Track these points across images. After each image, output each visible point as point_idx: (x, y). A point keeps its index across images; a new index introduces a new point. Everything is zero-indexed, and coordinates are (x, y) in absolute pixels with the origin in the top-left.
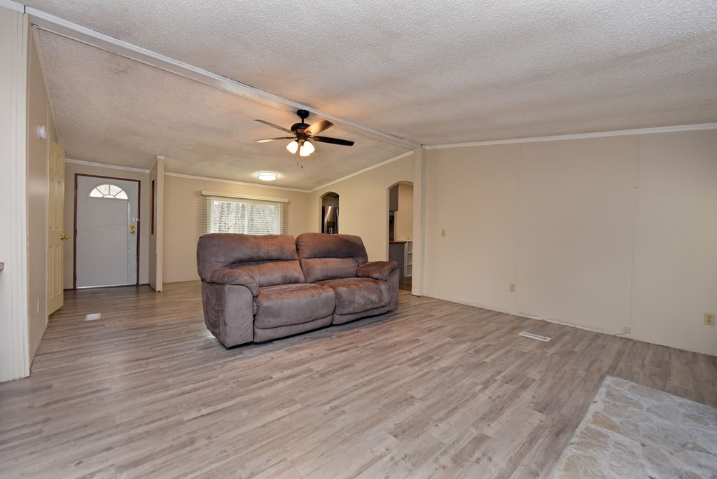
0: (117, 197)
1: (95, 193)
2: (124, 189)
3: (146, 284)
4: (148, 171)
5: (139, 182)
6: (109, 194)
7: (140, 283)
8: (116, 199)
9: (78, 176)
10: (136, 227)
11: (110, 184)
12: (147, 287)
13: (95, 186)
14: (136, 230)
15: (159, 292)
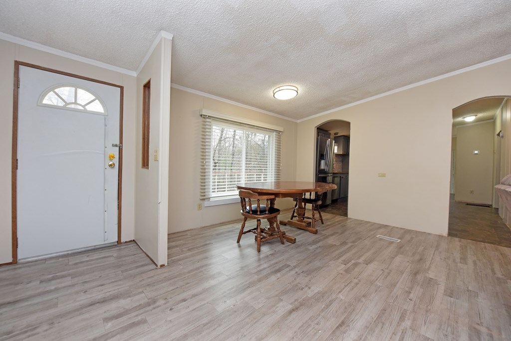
0: (89, 108)
1: (50, 99)
2: (98, 97)
3: (131, 241)
4: (134, 74)
5: (122, 88)
6: (76, 103)
7: (123, 240)
8: (86, 112)
9: (21, 67)
10: (117, 156)
11: (77, 87)
12: (133, 245)
13: (52, 89)
14: (116, 161)
15: (162, 266)
